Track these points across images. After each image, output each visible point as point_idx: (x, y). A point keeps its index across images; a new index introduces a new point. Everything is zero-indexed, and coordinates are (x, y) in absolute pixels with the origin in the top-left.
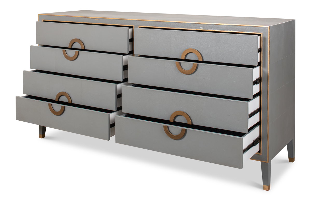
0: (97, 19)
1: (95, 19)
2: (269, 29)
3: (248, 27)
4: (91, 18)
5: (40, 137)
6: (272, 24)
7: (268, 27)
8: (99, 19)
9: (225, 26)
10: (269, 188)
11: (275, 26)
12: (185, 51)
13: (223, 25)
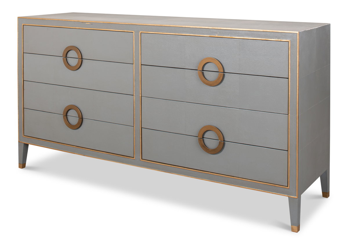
0: (89, 23)
1: (87, 23)
2: (298, 36)
3: (272, 33)
4: (82, 22)
5: (20, 167)
6: (302, 29)
7: (298, 32)
8: (92, 23)
9: (244, 31)
10: (298, 230)
11: (305, 31)
12: (202, 60)
13: (243, 30)
